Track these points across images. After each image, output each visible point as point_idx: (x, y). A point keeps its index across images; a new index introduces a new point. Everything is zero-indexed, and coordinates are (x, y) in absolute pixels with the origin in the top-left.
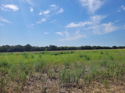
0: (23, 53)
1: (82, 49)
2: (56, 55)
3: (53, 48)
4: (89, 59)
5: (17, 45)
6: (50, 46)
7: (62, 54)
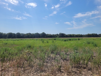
0: (40, 39)
1: (88, 37)
2: (65, 41)
3: (62, 36)
4: (96, 46)
5: (36, 33)
6: (60, 33)
7: (70, 41)
